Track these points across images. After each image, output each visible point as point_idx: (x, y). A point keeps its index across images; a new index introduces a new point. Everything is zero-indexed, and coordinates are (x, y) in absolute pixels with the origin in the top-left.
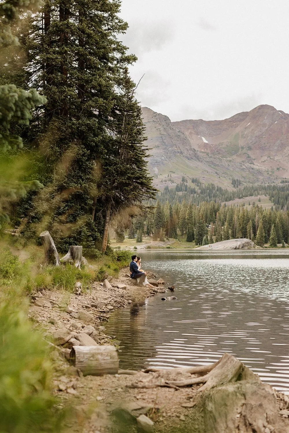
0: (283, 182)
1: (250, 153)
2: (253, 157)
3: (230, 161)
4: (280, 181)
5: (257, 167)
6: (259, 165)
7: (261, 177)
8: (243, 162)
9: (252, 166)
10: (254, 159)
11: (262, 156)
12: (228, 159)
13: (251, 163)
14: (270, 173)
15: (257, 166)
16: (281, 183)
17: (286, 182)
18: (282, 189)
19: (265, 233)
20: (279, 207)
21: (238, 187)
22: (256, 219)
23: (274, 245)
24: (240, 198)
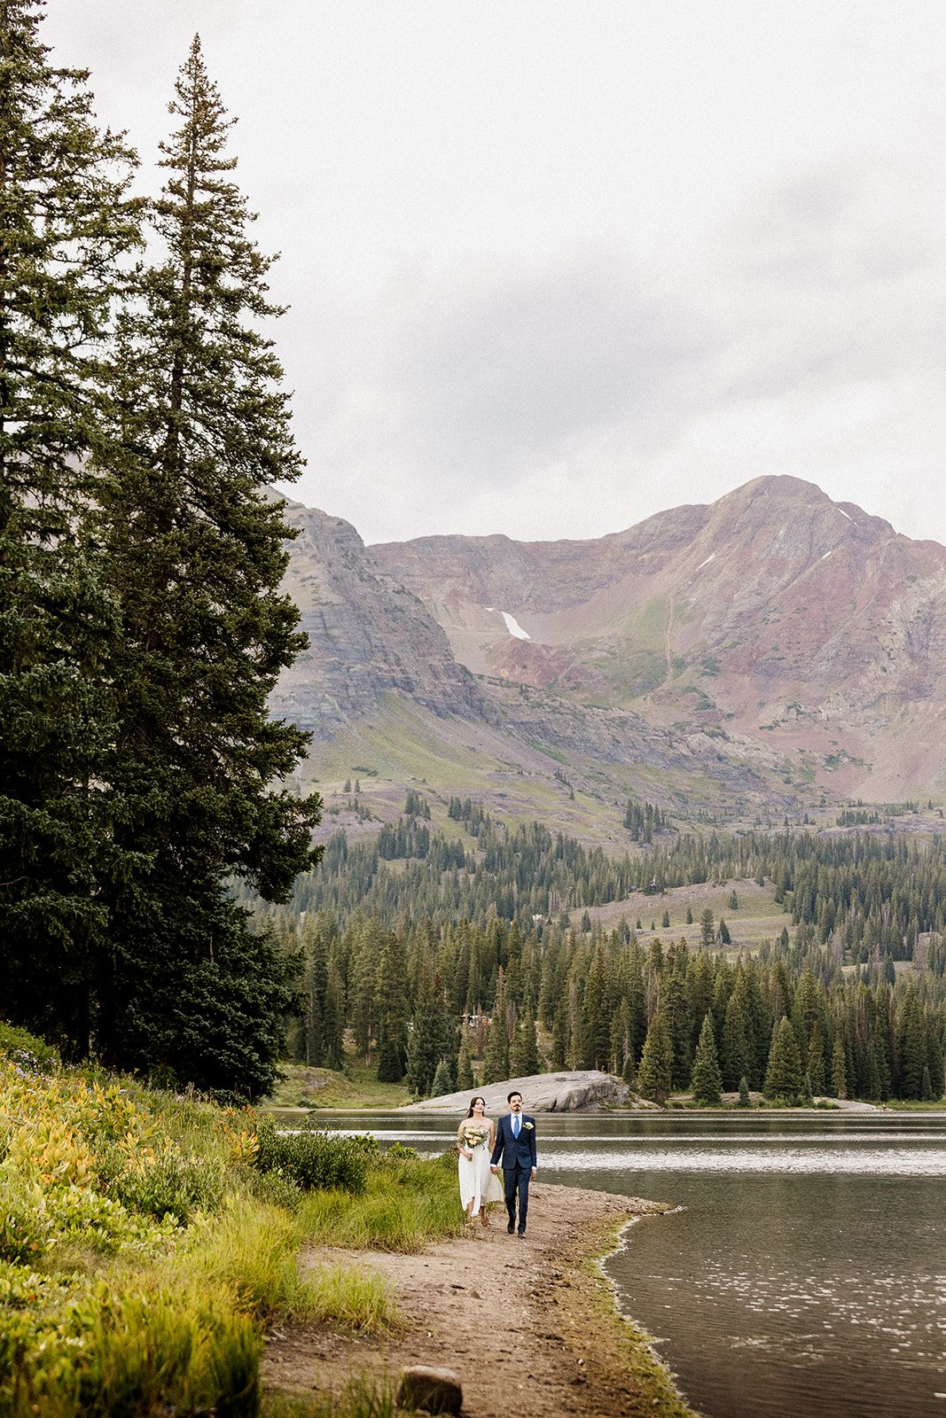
0: (847, 820)
1: (711, 687)
2: (723, 704)
3: (623, 723)
4: (836, 813)
5: (742, 753)
6: (747, 740)
7: (757, 798)
8: (680, 726)
9: (718, 744)
10: (729, 716)
11: (762, 705)
12: (616, 713)
13: (712, 735)
14: (796, 779)
15: (741, 745)
16: (840, 823)
17: (862, 819)
18: (839, 853)
19: (678, 1050)
20: (811, 934)
21: (649, 840)
22: (649, 999)
23: (709, 1097)
24: (650, 891)
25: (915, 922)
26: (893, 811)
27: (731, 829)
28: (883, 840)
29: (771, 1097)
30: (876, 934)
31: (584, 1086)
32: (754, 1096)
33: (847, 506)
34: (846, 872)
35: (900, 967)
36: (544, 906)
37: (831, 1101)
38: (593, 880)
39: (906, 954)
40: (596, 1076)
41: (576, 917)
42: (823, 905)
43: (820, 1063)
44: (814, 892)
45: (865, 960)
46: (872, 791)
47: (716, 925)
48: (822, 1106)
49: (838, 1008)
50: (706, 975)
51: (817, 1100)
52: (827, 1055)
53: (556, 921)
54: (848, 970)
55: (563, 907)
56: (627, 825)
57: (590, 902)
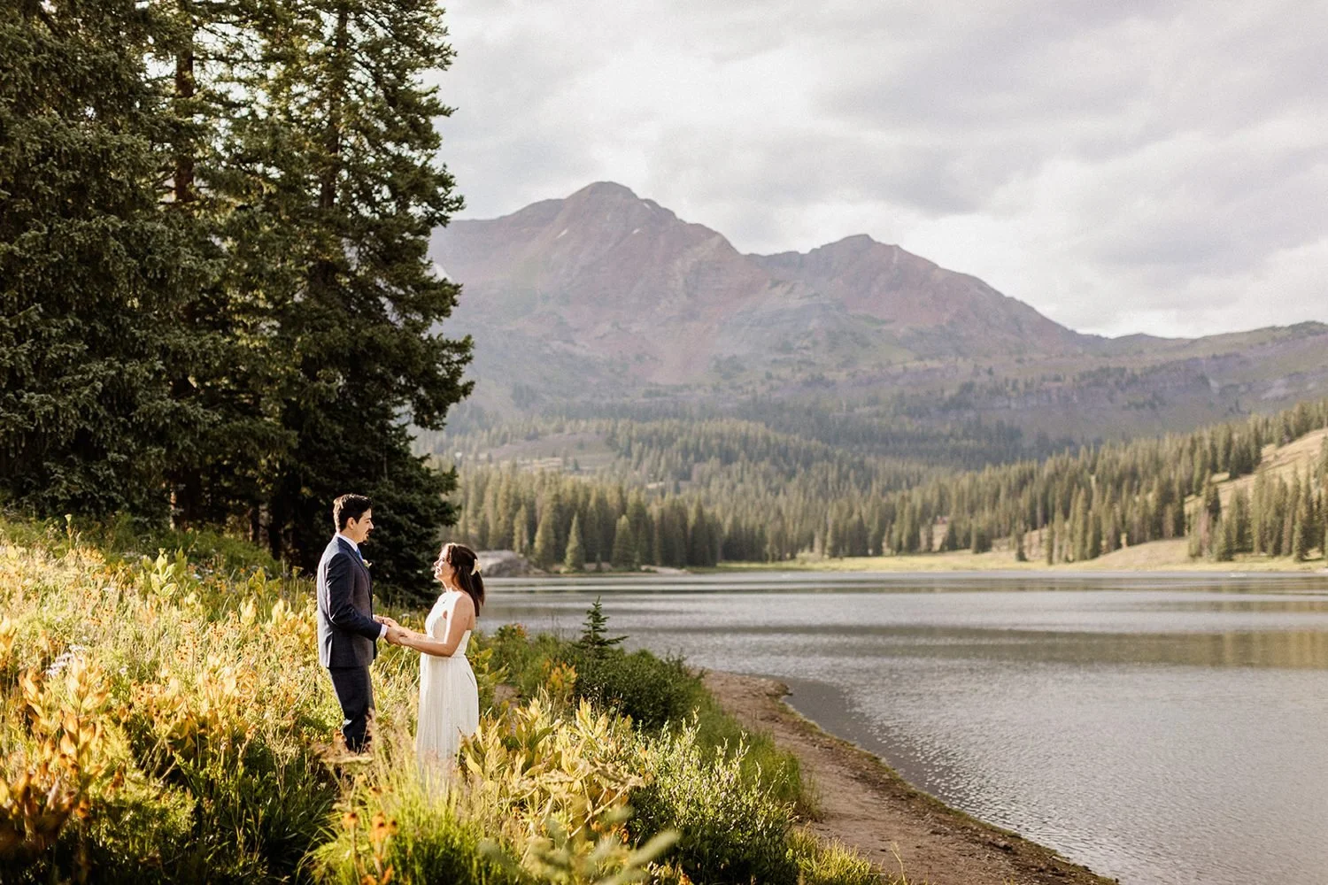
0: (649, 394)
1: (565, 312)
2: (572, 323)
3: (511, 334)
4: (642, 390)
5: (584, 353)
6: (587, 345)
7: (593, 381)
8: (546, 336)
9: (569, 347)
10: (577, 330)
11: (596, 323)
12: (506, 328)
13: (566, 342)
14: (618, 370)
15: (583, 348)
16: (644, 397)
17: (658, 394)
18: (645, 415)
19: (557, 537)
20: (630, 464)
21: (527, 406)
22: (538, 504)
23: (578, 568)
24: (529, 438)
25: (692, 457)
26: (678, 389)
27: (578, 400)
28: (671, 407)
29: (615, 566)
30: (669, 463)
31: (498, 561)
32: (605, 565)
33: (647, 201)
34: (649, 427)
35: (682, 484)
36: (463, 448)
37: (653, 568)
38: (494, 431)
39: (687, 476)
40: (506, 554)
41: (483, 456)
42: (636, 448)
43: (645, 544)
44: (630, 439)
45: (661, 480)
46: (663, 377)
47: (570, 459)
48: (648, 571)
49: (654, 510)
50: (574, 491)
51: (644, 568)
52: (650, 540)
53: (471, 457)
54: (652, 486)
55: (475, 448)
56: (513, 397)
57: (492, 445)
